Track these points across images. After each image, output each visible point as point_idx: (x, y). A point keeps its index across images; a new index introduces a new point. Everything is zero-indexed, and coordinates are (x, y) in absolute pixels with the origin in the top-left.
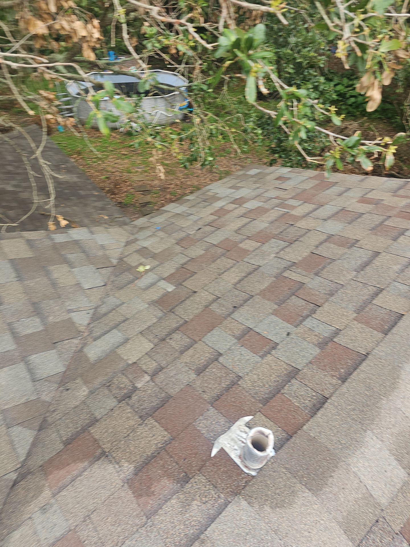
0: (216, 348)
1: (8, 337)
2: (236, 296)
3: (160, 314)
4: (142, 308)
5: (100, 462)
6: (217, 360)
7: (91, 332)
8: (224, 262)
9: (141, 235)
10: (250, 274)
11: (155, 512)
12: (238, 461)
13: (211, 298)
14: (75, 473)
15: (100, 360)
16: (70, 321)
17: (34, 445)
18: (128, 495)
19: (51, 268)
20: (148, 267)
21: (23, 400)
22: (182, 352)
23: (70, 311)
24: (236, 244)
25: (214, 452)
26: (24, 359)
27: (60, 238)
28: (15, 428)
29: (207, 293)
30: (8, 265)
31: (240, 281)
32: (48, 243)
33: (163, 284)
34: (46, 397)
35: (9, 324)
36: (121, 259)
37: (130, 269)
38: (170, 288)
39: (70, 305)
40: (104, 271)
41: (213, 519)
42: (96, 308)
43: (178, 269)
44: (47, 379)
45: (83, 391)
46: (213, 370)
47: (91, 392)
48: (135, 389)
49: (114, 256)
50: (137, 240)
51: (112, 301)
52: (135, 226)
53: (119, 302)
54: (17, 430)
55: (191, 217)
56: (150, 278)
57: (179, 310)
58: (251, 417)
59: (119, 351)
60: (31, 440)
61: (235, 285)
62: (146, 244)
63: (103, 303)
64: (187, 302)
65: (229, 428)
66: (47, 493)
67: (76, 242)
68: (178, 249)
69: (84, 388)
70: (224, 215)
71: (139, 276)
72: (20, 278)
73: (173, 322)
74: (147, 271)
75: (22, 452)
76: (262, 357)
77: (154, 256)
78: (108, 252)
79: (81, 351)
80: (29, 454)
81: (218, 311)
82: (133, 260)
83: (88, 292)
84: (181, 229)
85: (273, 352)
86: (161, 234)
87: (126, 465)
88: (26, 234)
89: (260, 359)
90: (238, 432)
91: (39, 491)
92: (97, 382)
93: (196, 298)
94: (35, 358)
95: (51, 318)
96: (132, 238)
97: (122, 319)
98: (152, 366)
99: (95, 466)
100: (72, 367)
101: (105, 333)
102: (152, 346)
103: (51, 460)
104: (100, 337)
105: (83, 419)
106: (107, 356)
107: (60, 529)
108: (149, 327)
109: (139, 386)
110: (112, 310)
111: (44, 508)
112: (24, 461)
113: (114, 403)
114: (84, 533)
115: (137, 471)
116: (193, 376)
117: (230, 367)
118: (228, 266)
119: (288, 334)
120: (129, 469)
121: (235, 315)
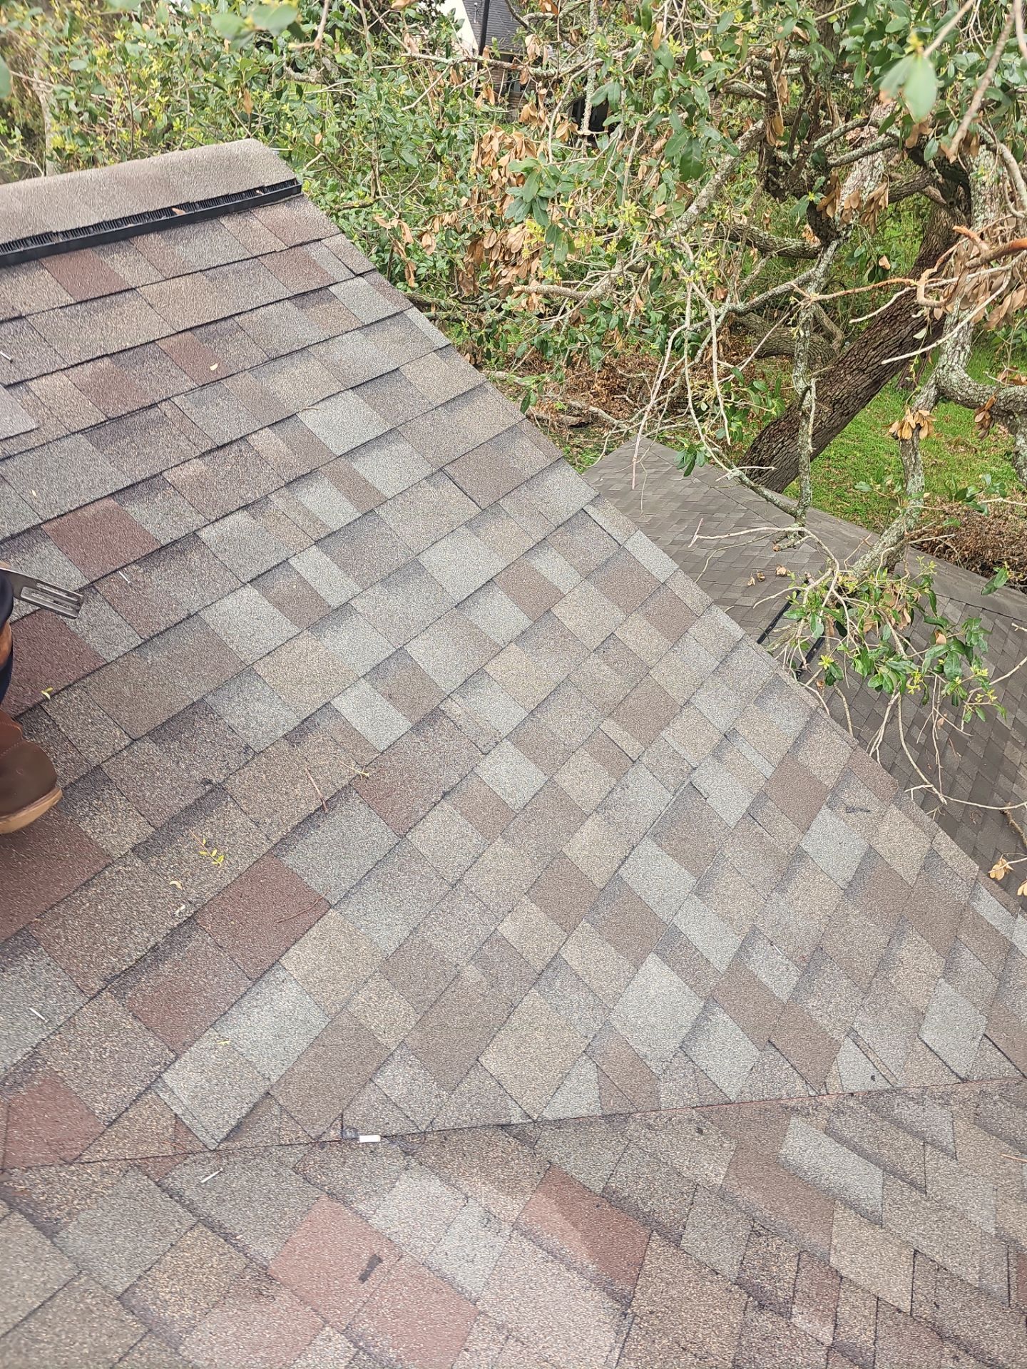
1: (732, 942)
4: (976, 1218)
5: (609, 1303)
7: (839, 1113)
14: (568, 1251)
15: (792, 1171)
16: (835, 1046)
17: (578, 1122)
19: (914, 936)
21: (642, 1050)
23: (852, 1033)
26: (710, 1001)
27: (990, 908)
28: (590, 1066)
30: (859, 852)
32: (961, 893)
34: (668, 1094)
35: (754, 930)
39: (866, 1025)
40: (994, 1057)
42: (896, 1091)
44: (699, 1073)
45: (713, 1171)
47: (722, 1194)
48: (784, 1312)
51: (938, 1121)
53: (947, 1140)
54: (587, 1071)
59: (842, 1213)
60: (583, 1112)
63: (919, 1101)
66: (511, 1207)
67: (1009, 949)
69: (723, 1171)
72: (850, 890)
75: (560, 1108)
79: (789, 1111)
80: (560, 1123)
83: (919, 1047)
88: (944, 840)
91: (510, 1187)
92: (749, 1196)
94: (723, 1022)
95: (812, 1003)
97: (916, 1174)
98: (860, 1333)
99: (598, 1296)
100: (747, 1113)
101: (855, 1149)
102: (906, 1306)
103: (568, 1180)
104: (842, 1141)
105: (665, 1207)
106: (811, 1186)
107: (471, 1278)
108: (940, 1268)
109: (797, 1320)
110: (917, 1135)
111: (488, 1219)
112: (547, 1122)
113: (730, 1269)
114: (480, 1341)
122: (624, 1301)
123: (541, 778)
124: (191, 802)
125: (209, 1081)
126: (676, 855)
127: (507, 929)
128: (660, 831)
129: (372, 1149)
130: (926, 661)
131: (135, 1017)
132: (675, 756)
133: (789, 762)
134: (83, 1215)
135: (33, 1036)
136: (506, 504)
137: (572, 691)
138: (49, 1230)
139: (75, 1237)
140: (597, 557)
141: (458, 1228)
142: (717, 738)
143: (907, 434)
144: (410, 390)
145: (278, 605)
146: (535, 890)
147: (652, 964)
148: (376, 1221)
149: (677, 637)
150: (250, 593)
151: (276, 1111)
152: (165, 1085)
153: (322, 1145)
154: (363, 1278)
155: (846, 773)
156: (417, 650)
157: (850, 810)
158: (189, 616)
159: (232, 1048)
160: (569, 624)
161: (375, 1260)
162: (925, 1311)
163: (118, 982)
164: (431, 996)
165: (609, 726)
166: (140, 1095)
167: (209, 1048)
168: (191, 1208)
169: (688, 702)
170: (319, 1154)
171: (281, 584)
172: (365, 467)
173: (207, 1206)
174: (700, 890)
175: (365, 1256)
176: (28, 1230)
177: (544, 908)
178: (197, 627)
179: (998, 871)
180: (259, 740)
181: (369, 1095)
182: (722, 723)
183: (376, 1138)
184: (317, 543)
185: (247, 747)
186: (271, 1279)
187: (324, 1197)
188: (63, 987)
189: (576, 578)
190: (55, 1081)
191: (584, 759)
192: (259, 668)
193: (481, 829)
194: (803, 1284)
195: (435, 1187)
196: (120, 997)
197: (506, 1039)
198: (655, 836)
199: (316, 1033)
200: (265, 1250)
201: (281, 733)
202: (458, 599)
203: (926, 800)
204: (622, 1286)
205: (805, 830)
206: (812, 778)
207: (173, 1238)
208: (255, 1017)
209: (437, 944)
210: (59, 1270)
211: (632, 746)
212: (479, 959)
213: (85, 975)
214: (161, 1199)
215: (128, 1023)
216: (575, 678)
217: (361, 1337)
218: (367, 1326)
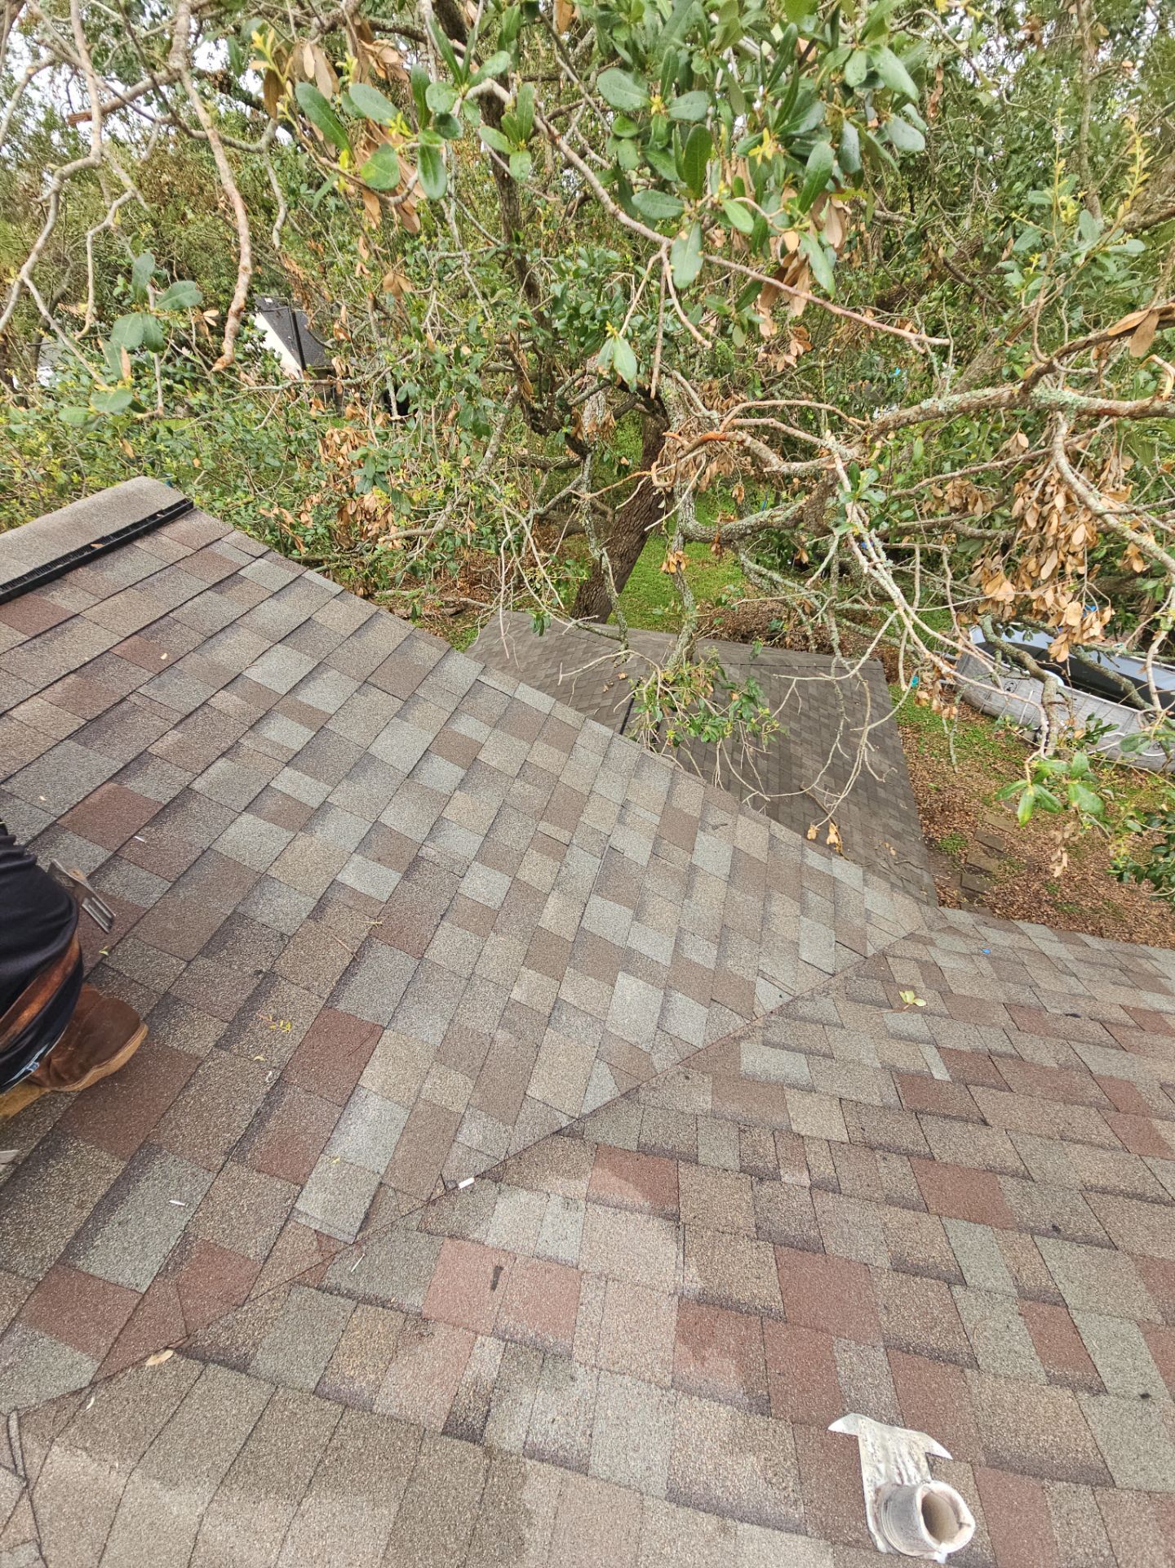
0: (964, 1262)
1: (669, 944)
2: (1074, 1211)
3: (893, 1100)
4: (867, 1061)
5: (666, 1223)
6: (950, 1284)
7: (767, 1028)
8: (1085, 1120)
9: (945, 941)
10: (1141, 1197)
11: (689, 1392)
12: (869, 1496)
13: (1012, 1162)
14: (628, 1201)
15: (752, 1080)
16: (752, 986)
17: (607, 1106)
18: (669, 1316)
19: (777, 895)
20: (921, 1003)
21: (633, 1040)
22: (889, 1201)
23: (760, 973)
24: (1145, 1111)
25: (838, 1426)
26: (667, 989)
27: (814, 859)
28: (602, 1065)
29: (1009, 1145)
30: (729, 854)
31: (1104, 1191)
32: (794, 855)
33: (930, 1053)
34: (660, 1061)
35: (680, 930)
36: (884, 955)
37: (888, 980)
38: (940, 1073)
39: (766, 964)
40: (845, 952)
41: (762, 1522)
42: (796, 999)
43: (975, 1052)
44: (675, 1039)
45: (704, 1101)
46: (930, 1291)
47: (714, 1115)
48: (776, 1177)
49: (878, 940)
50: (932, 943)
51: (826, 1007)
52: (944, 918)
53: (835, 1019)
54: (602, 1069)
55: (1072, 981)
56: (913, 1025)
57: (933, 1126)
58: (947, 1455)
59: (789, 1094)
60: (608, 1098)
61: (1087, 1189)
62: (944, 962)
63: (812, 999)
64: (957, 1125)
65: (892, 1423)
66: (580, 1187)
67: (834, 882)
68: (1003, 1017)
69: (709, 1099)
70: (1156, 1032)
71: (893, 1004)
72: (730, 880)
73: (906, 1134)
74: (914, 1008)
75: (592, 1102)
76: (1052, 1380)
77: (945, 994)
78: (870, 928)
79: (738, 1040)
80: (594, 1113)
81: (1012, 1200)
82: (903, 971)
83: (801, 965)
84: (1033, 986)
85: (1084, 1396)
86: (985, 965)
87: (694, 1270)
88: (776, 826)
89: (1043, 1378)
90: (904, 1450)
91: (576, 1174)
92: (732, 1108)
93: (983, 1136)
94: (679, 999)
95: (730, 963)
96: (925, 932)
97: (825, 1049)
98: (825, 1169)
99: (657, 1223)
100: (712, 1053)
101: (785, 1047)
102: (845, 1138)
103: (612, 1150)
104: (774, 1046)
105: (679, 1139)
106: (767, 1083)
107: (567, 1251)
108: (858, 1103)
109: (785, 1178)
110: (817, 1022)
111: (568, 1202)
112: (586, 1116)
113: (733, 1163)
114: (589, 1294)
115: (702, 1300)
116: (883, 1261)
117: (969, 1326)
118: (1098, 1140)
119: (1145, 1396)
120: (693, 1281)
121: (1049, 1245)
122: (675, 1217)
123: (507, 881)
124: (250, 992)
125: (333, 1193)
126: (617, 899)
127: (517, 994)
128: (601, 886)
129: (471, 1190)
130: (731, 714)
131: (259, 1171)
132: (595, 831)
133: (668, 810)
134: (265, 1341)
135: (180, 1222)
136: (421, 692)
137: (510, 810)
138: (241, 1366)
139: (265, 1362)
140: (497, 710)
141: (549, 1218)
142: (617, 809)
143: (673, 569)
144: (325, 631)
145: (272, 820)
146: (528, 960)
147: (623, 979)
148: (491, 1241)
149: (570, 749)
150: (247, 818)
151: (391, 1193)
152: (300, 1212)
153: (434, 1202)
154: (494, 1287)
155: (705, 804)
156: (388, 818)
157: (715, 828)
158: (204, 852)
159: (344, 1162)
160: (493, 764)
161: (498, 1270)
162: (858, 1136)
163: (236, 1152)
164: (478, 1063)
165: (544, 826)
166: (282, 1229)
167: (325, 1169)
168: (349, 1295)
169: (591, 792)
170: (433, 1211)
171: (270, 804)
172: (311, 696)
173: (362, 1287)
174: (637, 918)
175: (490, 1270)
176: (224, 1374)
177: (538, 970)
178: (212, 857)
179: (812, 834)
180: (287, 926)
181: (457, 1152)
182: (618, 798)
183: (471, 1180)
184: (287, 764)
185: (282, 935)
186: (426, 1320)
187: (447, 1241)
188: (193, 1174)
189: (488, 730)
190: (209, 1248)
191: (534, 855)
192: (273, 873)
193: (476, 932)
194: (782, 1152)
195: (523, 1196)
196: (242, 1161)
197: (540, 1072)
198: (598, 892)
199: (402, 1125)
200: (415, 1300)
201: (304, 915)
202: (407, 771)
203: (756, 803)
204: (671, 1208)
205: (692, 851)
206: (686, 815)
207: (342, 1325)
208: (353, 1132)
209: (471, 1024)
210: (258, 1394)
211: (563, 835)
212: (504, 1023)
213: (208, 1157)
214: (324, 1299)
215: (255, 1178)
216: (508, 800)
217: (505, 1332)
218: (507, 1321)
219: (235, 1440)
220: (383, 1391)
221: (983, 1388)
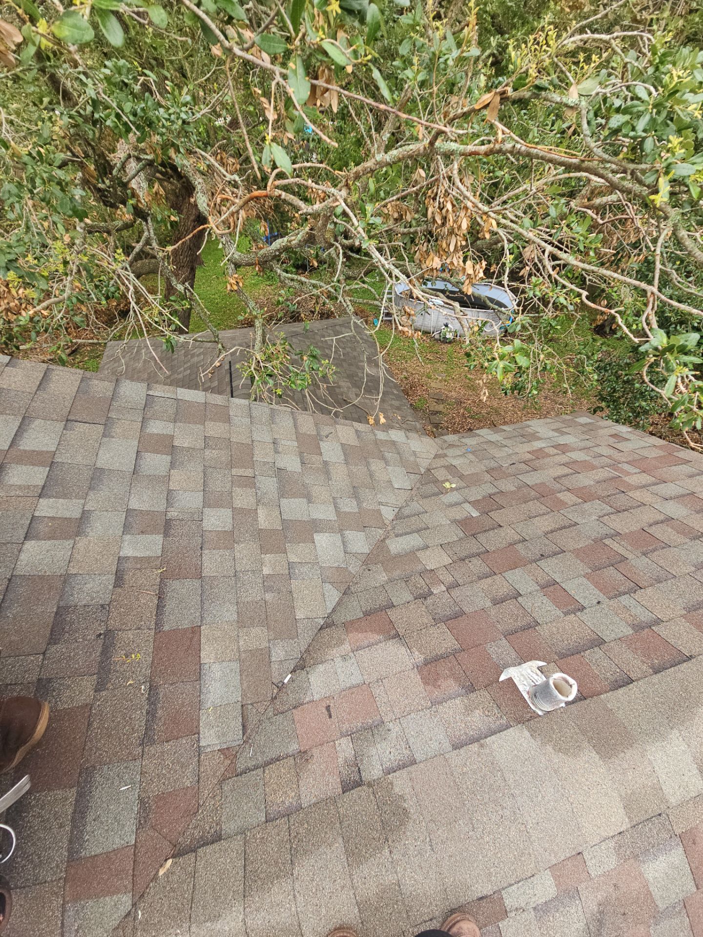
0: (516, 587)
1: (332, 508)
2: (545, 545)
3: (462, 535)
4: (443, 523)
5: (394, 641)
6: (516, 598)
7: (394, 528)
8: (535, 506)
9: (450, 452)
10: (565, 527)
11: (440, 703)
12: (526, 697)
13: (517, 537)
14: (372, 641)
15: (399, 556)
16: (379, 511)
17: (338, 604)
18: (416, 678)
19: (371, 460)
20: (454, 486)
21: (336, 565)
22: (480, 578)
23: (380, 503)
24: (553, 492)
25: (502, 678)
26: (341, 531)
27: (381, 435)
28: (327, 585)
29: (513, 531)
30: (340, 448)
31: (552, 532)
32: (371, 437)
33: (467, 506)
34: (354, 568)
35: (334, 498)
36: (429, 470)
37: (436, 481)
38: (475, 514)
39: (381, 498)
40: (412, 476)
41: (492, 733)
42: (400, 508)
43: (484, 498)
44: (355, 555)
45: (383, 577)
46: (510, 605)
47: (391, 581)
48: (431, 593)
49: (424, 464)
50: (446, 455)
51: (415, 506)
52: (445, 441)
53: (422, 510)
54: (328, 586)
55: (506, 449)
56: (454, 497)
57: (482, 538)
58: (545, 664)
59: (418, 554)
60: (337, 599)
61: (546, 533)
62: (455, 462)
63: (407, 505)
64: (491, 532)
65: (520, 664)
66: (346, 647)
67: (394, 443)
68: (487, 477)
69: (384, 575)
70: (543, 458)
71: (443, 492)
72: (347, 463)
73: (473, 546)
74: (452, 489)
75: (330, 606)
76: (566, 614)
77: (462, 477)
78: (418, 460)
79: (383, 541)
80: (334, 610)
81: (523, 552)
82: (441, 474)
83: (396, 491)
84: (493, 458)
85: (579, 613)
86: (471, 456)
87: (417, 653)
88: (355, 424)
89: (562, 615)
90: (529, 671)
91: (340, 642)
92: (397, 573)
93: (502, 532)
94: (349, 534)
95: (364, 504)
96: (441, 452)
97: (424, 526)
98: (449, 579)
99: (390, 642)
100: (375, 552)
101: (406, 534)
102: (451, 561)
103: (352, 622)
104: (401, 535)
105: (381, 600)
106: (406, 554)
107: (356, 679)
108: (449, 543)
109: (435, 592)
110: (414, 515)
111: (344, 658)
112: (330, 613)
113: (410, 598)
114: (376, 691)
115: (426, 663)
116: (488, 604)
117: (529, 610)
118: (541, 512)
119: (599, 603)
120: (419, 658)
121: (542, 563)
122: (397, 635)
123: (229, 512)
124: (100, 650)
125: (218, 726)
126: (294, 496)
127: (266, 571)
128: (283, 492)
129: (292, 680)
130: (307, 369)
131: (167, 742)
132: (265, 463)
133: (299, 437)
134: (223, 819)
135: (134, 796)
136: (113, 415)
137: (211, 470)
138: (218, 838)
139: (229, 827)
140: (171, 411)
141: (339, 670)
142: (272, 446)
143: (235, 288)
144: (13, 394)
145: (49, 539)
146: (264, 550)
147: (317, 537)
148: (316, 697)
149: (228, 420)
150: (30, 545)
151: (250, 707)
152: (204, 747)
153: (276, 698)
154: (330, 717)
155: (316, 425)
156: (134, 504)
157: (327, 437)
158: (10, 580)
159: (215, 707)
160: (186, 445)
161: (328, 708)
162: (455, 558)
163: (147, 739)
164: (264, 617)
165: (234, 471)
166: (199, 761)
167: (206, 718)
168: (256, 767)
169: (253, 441)
170: (277, 702)
171: (42, 528)
172: (28, 443)
173: (260, 760)
174: (310, 501)
175: (324, 710)
176: (209, 849)
177: (271, 553)
178: (18, 581)
179: (372, 422)
180: (106, 598)
181: (275, 667)
182: (268, 439)
183: (290, 676)
184: (40, 496)
185: (102, 606)
186: (305, 752)
187: (294, 711)
188: (126, 768)
189: (171, 425)
190: (160, 798)
191: (238, 490)
192: (73, 571)
193: (226, 548)
194: (428, 581)
195: (321, 668)
196: (152, 742)
197: (298, 604)
198: (282, 496)
199: (238, 670)
200: (294, 747)
201: (111, 587)
202: (131, 470)
204: (393, 632)
205: (321, 454)
206: (309, 436)
207: (262, 783)
208: (212, 690)
209: (249, 599)
210: (237, 844)
211: (249, 472)
212: (267, 589)
213: (130, 753)
214: (244, 778)
215: (167, 746)
216: (207, 464)
217: (347, 731)
218: (345, 727)
219: (238, 873)
220: (303, 797)
221: (544, 631)
